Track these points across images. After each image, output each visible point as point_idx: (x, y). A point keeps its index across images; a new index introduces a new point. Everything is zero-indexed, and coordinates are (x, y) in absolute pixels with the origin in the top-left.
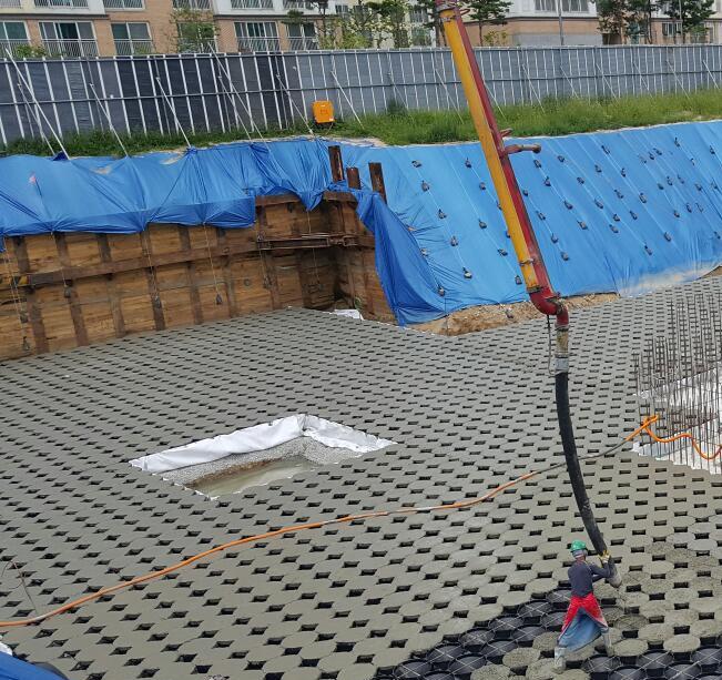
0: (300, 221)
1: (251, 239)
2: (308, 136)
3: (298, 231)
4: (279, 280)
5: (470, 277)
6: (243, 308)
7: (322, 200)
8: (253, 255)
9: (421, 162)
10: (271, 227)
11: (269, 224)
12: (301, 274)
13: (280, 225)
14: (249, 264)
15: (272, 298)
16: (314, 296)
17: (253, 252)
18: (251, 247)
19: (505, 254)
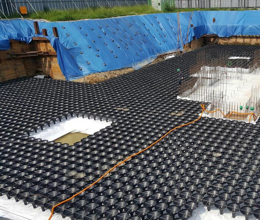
0: (24, 47)
1: (8, 54)
2: (21, 19)
3: (23, 50)
4: (18, 67)
5: (89, 64)
6: (6, 77)
7: (32, 40)
8: (9, 59)
9: (65, 27)
10: (14, 49)
11: (14, 48)
12: (25, 65)
13: (17, 48)
14: (8, 62)
15: (16, 74)
16: (29, 72)
17: (10, 58)
18: (9, 56)
19: (99, 56)
